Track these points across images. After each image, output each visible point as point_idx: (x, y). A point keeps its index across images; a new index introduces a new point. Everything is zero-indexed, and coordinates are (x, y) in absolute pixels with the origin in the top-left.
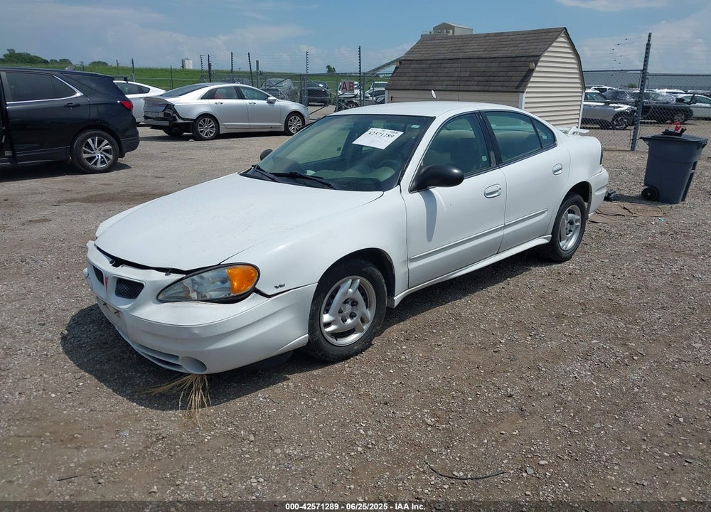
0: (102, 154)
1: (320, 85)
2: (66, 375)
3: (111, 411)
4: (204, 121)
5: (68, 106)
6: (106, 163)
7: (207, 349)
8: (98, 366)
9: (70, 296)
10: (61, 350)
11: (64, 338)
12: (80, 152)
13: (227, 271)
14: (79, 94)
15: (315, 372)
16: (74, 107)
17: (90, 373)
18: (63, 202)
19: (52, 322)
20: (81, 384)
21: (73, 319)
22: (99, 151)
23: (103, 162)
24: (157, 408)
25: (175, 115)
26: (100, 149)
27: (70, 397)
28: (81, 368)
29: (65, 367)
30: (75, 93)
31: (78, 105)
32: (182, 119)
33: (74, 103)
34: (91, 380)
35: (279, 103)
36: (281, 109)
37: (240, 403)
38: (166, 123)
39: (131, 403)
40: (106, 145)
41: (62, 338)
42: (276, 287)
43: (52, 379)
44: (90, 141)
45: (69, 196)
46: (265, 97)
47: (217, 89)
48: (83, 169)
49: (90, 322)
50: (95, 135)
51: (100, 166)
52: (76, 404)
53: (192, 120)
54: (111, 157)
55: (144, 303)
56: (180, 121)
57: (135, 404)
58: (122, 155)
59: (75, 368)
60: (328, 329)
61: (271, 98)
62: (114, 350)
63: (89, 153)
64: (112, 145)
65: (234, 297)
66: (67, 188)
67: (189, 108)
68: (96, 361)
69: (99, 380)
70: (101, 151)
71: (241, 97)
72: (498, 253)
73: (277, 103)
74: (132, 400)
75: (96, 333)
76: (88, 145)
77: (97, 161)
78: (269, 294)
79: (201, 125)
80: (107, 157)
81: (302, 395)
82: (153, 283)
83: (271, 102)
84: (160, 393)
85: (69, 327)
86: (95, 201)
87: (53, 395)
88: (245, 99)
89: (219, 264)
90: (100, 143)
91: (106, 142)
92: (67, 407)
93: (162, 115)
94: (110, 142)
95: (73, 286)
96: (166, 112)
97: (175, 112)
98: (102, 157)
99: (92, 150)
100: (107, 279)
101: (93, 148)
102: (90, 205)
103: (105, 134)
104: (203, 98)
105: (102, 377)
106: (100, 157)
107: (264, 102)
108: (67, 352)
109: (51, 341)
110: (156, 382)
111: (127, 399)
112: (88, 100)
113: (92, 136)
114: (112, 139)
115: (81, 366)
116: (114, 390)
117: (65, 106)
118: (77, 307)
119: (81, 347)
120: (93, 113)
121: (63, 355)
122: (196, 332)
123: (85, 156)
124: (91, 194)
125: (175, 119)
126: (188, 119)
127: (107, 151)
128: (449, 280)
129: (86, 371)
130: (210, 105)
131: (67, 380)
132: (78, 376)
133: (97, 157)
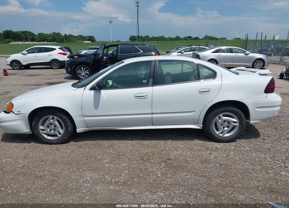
30: (140, 51)
35: (251, 55)
36: (251, 58)
42: (18, 112)
46: (244, 52)
61: (248, 52)
67: (206, 57)
71: (231, 52)
72: (153, 125)
73: (249, 55)
78: (15, 113)
83: (247, 55)
88: (233, 53)
104: (213, 52)
107: (243, 55)
130: (215, 56)
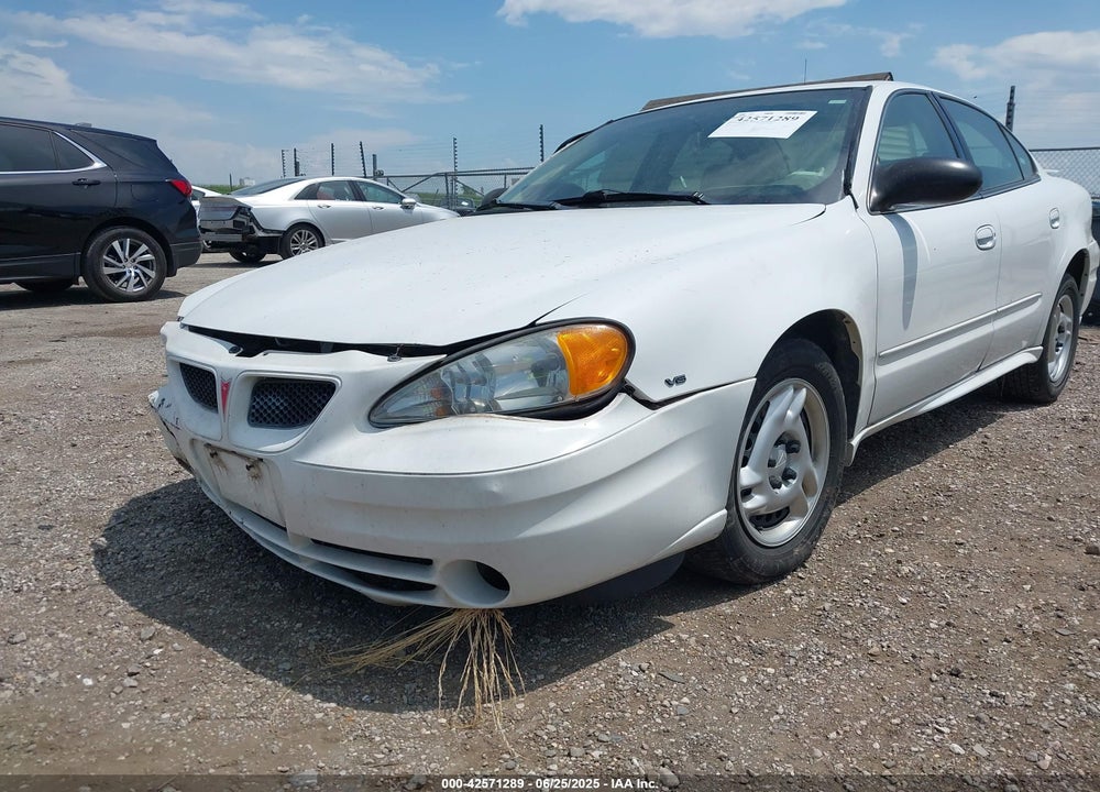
0: (137, 268)
1: (464, 203)
2: (116, 631)
3: (251, 717)
4: (300, 234)
5: (78, 184)
6: (143, 285)
7: (522, 535)
8: (192, 610)
9: (102, 476)
10: (95, 575)
11: (100, 553)
12: (98, 264)
13: (554, 338)
14: (98, 164)
15: (725, 608)
16: (90, 185)
17: (176, 624)
18: (70, 336)
19: (68, 522)
20: (157, 652)
21: (117, 516)
22: (130, 264)
23: (140, 283)
24: (371, 707)
25: (252, 224)
26: (134, 261)
27: (135, 683)
28: (152, 616)
29: (111, 614)
30: (91, 162)
31: (96, 183)
32: (264, 230)
33: (90, 179)
34: (184, 643)
35: (421, 209)
36: (424, 218)
37: (584, 683)
38: (237, 238)
39: (296, 696)
40: (143, 254)
41: (96, 553)
42: (668, 382)
43: (82, 643)
44: (116, 244)
45: (80, 329)
46: (399, 199)
47: (320, 184)
48: (103, 294)
49: (156, 521)
50: (127, 235)
51: (132, 290)
52: (152, 702)
53: (279, 232)
54: (152, 274)
55: (336, 430)
56: (260, 234)
57: (309, 697)
58: (172, 273)
59: (135, 615)
60: (749, 505)
61: (408, 200)
62: (225, 574)
63: (113, 266)
64: (154, 253)
65: (574, 403)
66: (77, 320)
67: (276, 214)
68: (186, 598)
69: (202, 642)
70: (135, 264)
71: (360, 197)
72: (978, 370)
73: (416, 209)
74: (298, 685)
75: (174, 541)
76: (113, 253)
77: (127, 281)
78: (656, 397)
79: (294, 242)
80: (145, 275)
81: (730, 660)
82: (362, 377)
83: (407, 207)
84: (368, 668)
85: (110, 532)
86: (131, 335)
87: (89, 682)
88: (366, 200)
89: (533, 324)
90: (133, 249)
91: (144, 248)
92: (128, 712)
93: (230, 225)
94: (152, 250)
95: (107, 458)
96: (237, 219)
97: (253, 219)
98: (137, 275)
99: (121, 262)
100: (226, 386)
101: (122, 257)
102: (123, 340)
103: (143, 234)
104: (298, 197)
105: (208, 634)
106: (133, 274)
107: (397, 207)
108: (110, 581)
109: (71, 558)
110: (346, 641)
111: (286, 685)
112: (115, 176)
113: (121, 237)
114: (155, 243)
115: (149, 610)
116: (245, 664)
117: (74, 183)
118: (121, 494)
119: (143, 570)
120: (124, 198)
121: (101, 589)
122: (495, 488)
123: (107, 271)
124: (120, 326)
125: (252, 231)
126: (272, 231)
127: (145, 264)
128: (920, 416)
129: (165, 622)
130: (310, 210)
131: (120, 644)
132: (146, 632)
133: (128, 274)
